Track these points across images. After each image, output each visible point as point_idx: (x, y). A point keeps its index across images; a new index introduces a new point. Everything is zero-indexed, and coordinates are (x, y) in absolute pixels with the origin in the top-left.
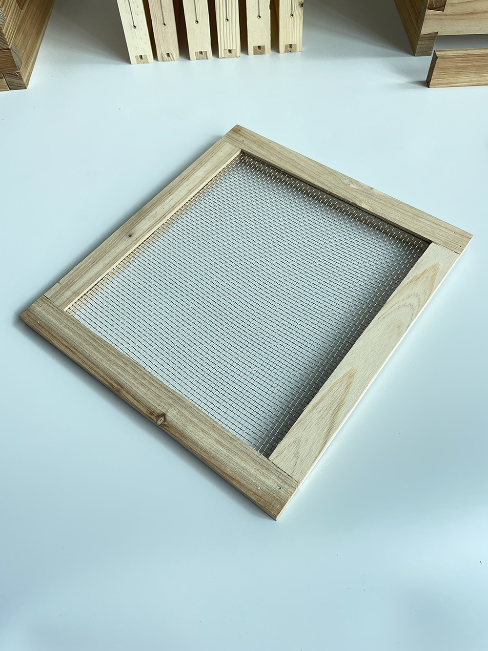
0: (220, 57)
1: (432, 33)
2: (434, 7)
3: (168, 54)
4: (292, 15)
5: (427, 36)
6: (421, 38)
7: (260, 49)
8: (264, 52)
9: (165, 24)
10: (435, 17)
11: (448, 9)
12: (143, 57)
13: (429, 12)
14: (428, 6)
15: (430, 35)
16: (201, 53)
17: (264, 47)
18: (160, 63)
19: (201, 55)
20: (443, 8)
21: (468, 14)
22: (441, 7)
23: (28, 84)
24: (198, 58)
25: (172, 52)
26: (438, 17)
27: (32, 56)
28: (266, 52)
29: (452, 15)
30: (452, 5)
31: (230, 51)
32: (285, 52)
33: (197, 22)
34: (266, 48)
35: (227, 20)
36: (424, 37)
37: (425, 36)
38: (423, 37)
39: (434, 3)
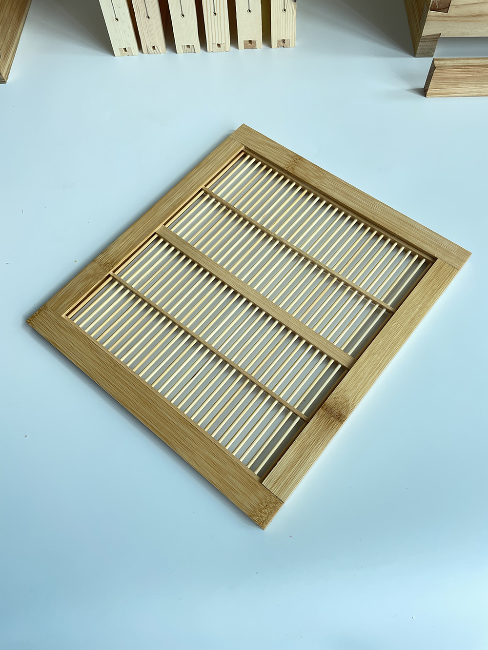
0: (208, 51)
1: (434, 35)
2: (437, 8)
3: (154, 47)
4: (285, 10)
5: (429, 37)
6: (423, 39)
7: (251, 43)
8: (255, 47)
9: (149, 17)
10: (437, 18)
11: (452, 11)
12: (127, 49)
13: (431, 13)
14: (430, 7)
15: (432, 37)
16: (188, 46)
17: (255, 42)
18: (145, 55)
19: (188, 48)
20: (447, 9)
21: (474, 16)
22: (445, 8)
23: (7, 78)
24: (185, 51)
25: (158, 45)
26: (441, 19)
27: (12, 45)
28: (257, 47)
29: (456, 17)
30: (457, 6)
31: (219, 45)
32: (278, 47)
33: (183, 15)
34: (257, 42)
35: (215, 14)
36: (426, 39)
37: (427, 37)
38: (424, 39)
39: (437, 4)
